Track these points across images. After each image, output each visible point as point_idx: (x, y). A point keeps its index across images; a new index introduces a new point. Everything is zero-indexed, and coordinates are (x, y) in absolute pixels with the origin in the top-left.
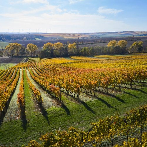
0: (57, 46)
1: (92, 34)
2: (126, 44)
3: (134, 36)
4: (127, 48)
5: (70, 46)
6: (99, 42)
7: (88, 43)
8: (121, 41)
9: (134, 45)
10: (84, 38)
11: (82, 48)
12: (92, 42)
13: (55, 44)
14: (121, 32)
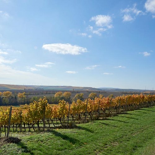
0: (6, 95)
1: (36, 87)
2: (70, 95)
3: (73, 90)
4: (71, 99)
5: (19, 96)
6: (45, 93)
7: (35, 94)
8: (66, 93)
9: (77, 96)
10: (29, 89)
11: (31, 97)
12: (39, 93)
13: (3, 93)
14: (62, 86)
